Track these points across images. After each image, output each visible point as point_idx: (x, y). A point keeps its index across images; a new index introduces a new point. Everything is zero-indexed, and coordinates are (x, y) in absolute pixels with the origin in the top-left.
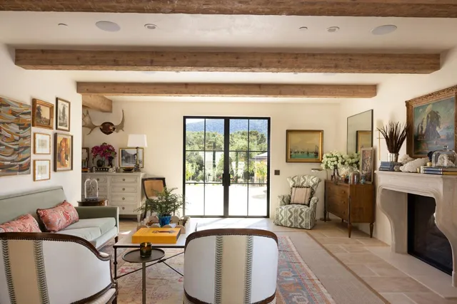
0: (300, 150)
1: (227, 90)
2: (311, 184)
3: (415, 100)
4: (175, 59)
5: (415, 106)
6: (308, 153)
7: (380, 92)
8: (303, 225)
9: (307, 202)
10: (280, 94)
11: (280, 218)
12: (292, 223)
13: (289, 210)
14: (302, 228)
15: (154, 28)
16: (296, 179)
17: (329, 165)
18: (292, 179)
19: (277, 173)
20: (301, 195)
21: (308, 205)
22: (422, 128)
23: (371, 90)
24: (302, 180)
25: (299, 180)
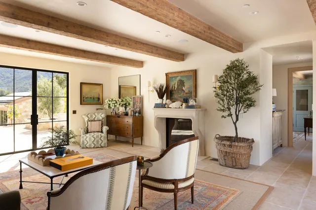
0: (89, 96)
1: (62, 51)
2: (101, 118)
3: (171, 73)
4: (67, 26)
5: (170, 76)
6: (94, 98)
7: (145, 66)
8: (103, 145)
9: (100, 130)
10: (97, 59)
11: (86, 142)
12: (95, 145)
13: (93, 136)
14: (102, 147)
15: (83, 5)
16: (89, 116)
17: (111, 106)
18: (87, 116)
19: (74, 112)
20: (95, 126)
21: (102, 132)
22: (175, 87)
23: (140, 64)
24: (94, 116)
25: (91, 116)
